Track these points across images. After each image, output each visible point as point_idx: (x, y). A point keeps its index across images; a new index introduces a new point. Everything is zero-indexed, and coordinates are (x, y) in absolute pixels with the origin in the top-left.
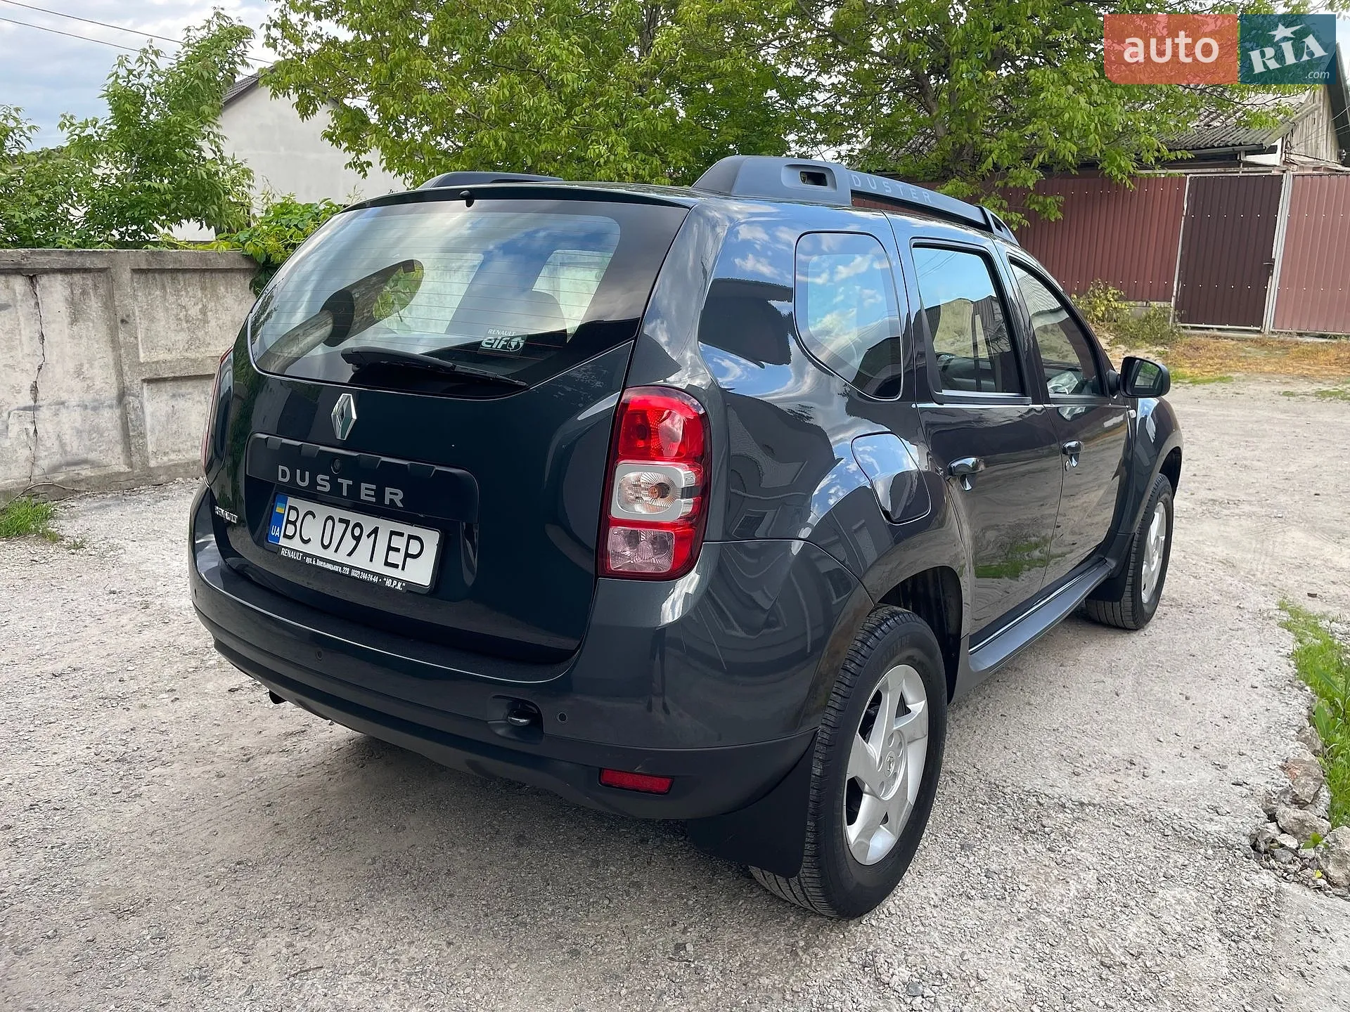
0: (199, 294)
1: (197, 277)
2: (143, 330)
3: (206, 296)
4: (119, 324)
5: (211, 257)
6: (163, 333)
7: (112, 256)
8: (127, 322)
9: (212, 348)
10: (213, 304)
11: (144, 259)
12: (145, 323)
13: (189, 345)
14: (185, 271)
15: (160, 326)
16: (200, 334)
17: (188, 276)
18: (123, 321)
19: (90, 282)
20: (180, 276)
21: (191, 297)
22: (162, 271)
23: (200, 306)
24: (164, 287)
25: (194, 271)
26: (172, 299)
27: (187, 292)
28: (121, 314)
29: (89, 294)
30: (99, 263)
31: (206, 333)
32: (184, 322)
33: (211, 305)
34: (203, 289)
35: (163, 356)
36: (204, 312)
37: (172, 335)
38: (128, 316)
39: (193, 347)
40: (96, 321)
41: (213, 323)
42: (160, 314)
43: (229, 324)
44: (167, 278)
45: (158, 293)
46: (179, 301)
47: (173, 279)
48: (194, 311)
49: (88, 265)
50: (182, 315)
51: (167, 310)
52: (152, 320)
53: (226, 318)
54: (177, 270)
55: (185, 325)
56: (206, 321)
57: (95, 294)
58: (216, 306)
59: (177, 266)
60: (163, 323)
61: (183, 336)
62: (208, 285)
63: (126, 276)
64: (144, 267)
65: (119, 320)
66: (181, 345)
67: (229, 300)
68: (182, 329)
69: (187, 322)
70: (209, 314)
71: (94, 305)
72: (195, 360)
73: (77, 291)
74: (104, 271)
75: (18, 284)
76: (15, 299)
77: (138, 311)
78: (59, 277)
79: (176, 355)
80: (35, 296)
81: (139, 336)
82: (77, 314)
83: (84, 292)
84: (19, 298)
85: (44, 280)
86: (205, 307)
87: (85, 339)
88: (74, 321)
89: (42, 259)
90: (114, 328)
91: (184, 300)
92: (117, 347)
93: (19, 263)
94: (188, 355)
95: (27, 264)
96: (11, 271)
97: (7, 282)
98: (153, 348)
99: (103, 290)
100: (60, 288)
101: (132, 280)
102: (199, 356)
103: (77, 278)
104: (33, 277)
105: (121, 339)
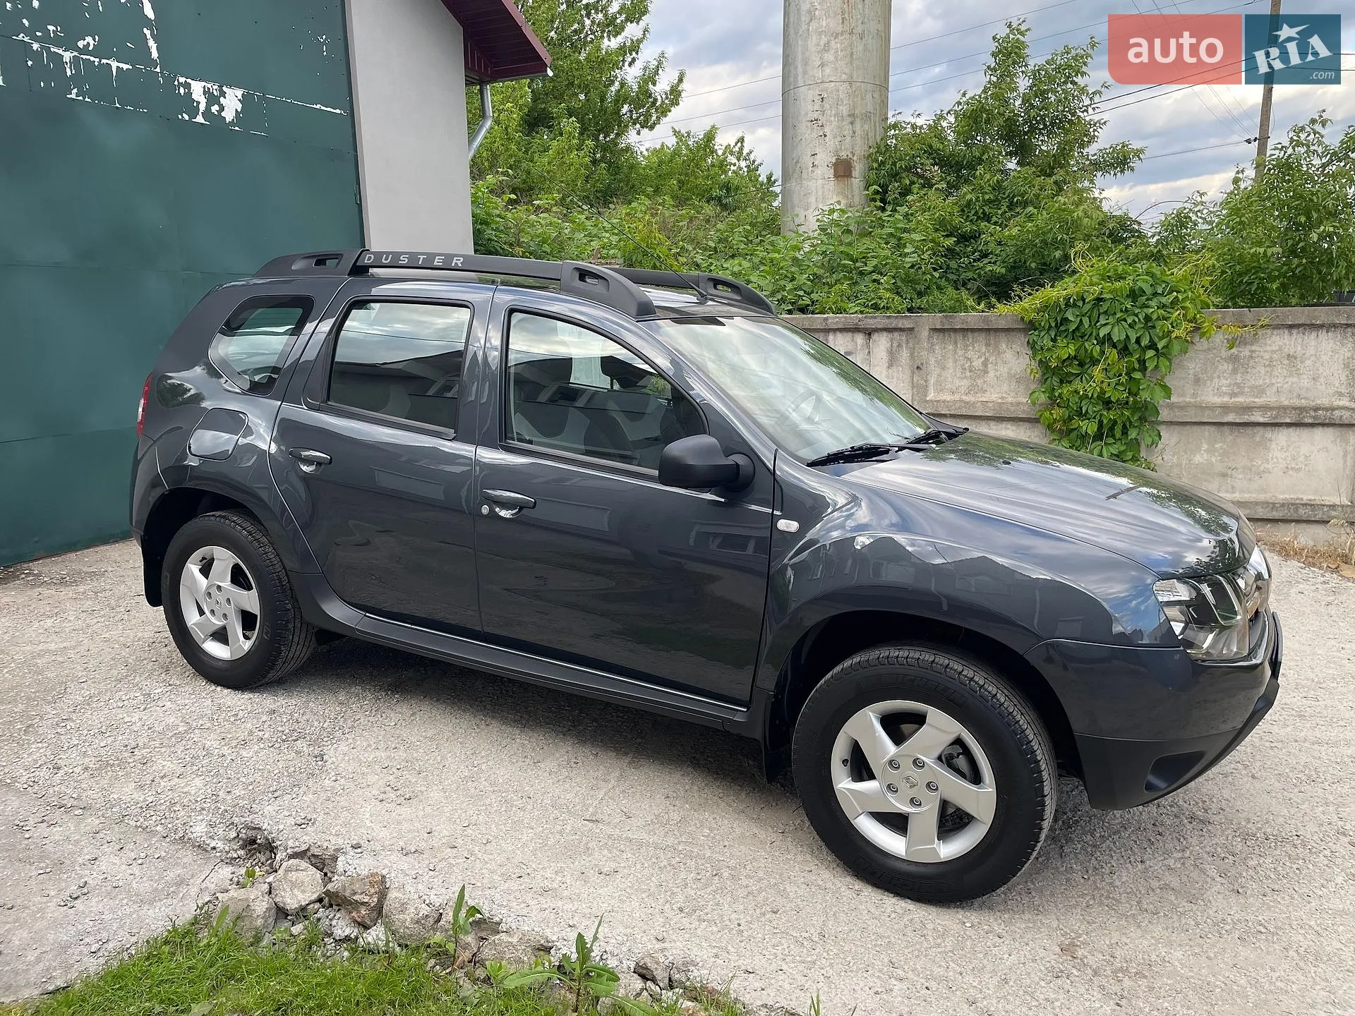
0: (984, 349)
1: (981, 337)
2: (936, 376)
3: (989, 351)
4: (915, 370)
5: (992, 319)
6: (950, 379)
7: (916, 318)
8: (921, 369)
9: (987, 394)
10: (994, 358)
11: (940, 320)
12: (938, 371)
14: (973, 330)
15: (948, 374)
16: (979, 382)
17: (976, 334)
18: (918, 368)
19: (904, 338)
20: (970, 335)
21: (976, 351)
22: (955, 330)
23: (983, 359)
24: (956, 343)
25: (980, 330)
26: (960, 352)
27: (974, 347)
28: (918, 362)
29: (902, 346)
30: (907, 324)
31: (984, 382)
32: (967, 371)
33: (992, 359)
34: (987, 345)
35: (947, 397)
36: (985, 364)
37: (958, 382)
38: (922, 364)
39: (972, 392)
40: (905, 364)
41: (991, 374)
42: (950, 364)
43: (1005, 375)
44: (959, 337)
45: (951, 347)
46: (966, 354)
47: (964, 336)
48: (977, 363)
49: (900, 326)
50: (967, 366)
51: (955, 361)
52: (943, 368)
53: (1003, 370)
54: (967, 330)
55: (968, 374)
56: (986, 372)
57: (907, 347)
58: (996, 360)
59: (964, 326)
60: (951, 371)
61: (966, 383)
62: (992, 342)
63: (925, 334)
64: (938, 327)
65: (915, 367)
66: (963, 390)
67: (1008, 355)
68: (966, 377)
69: (970, 371)
70: (990, 366)
71: (905, 354)
72: (968, 403)
73: (895, 345)
74: (911, 329)
75: (860, 339)
76: (856, 349)
77: (932, 361)
78: (885, 334)
79: (957, 397)
80: (868, 347)
81: (932, 381)
82: (892, 361)
83: (899, 346)
84: (859, 347)
85: (875, 336)
86: (986, 359)
87: (895, 379)
88: (890, 366)
89: (871, 321)
90: (913, 373)
91: (970, 354)
92: (913, 387)
93: (857, 324)
94: (965, 398)
95: (862, 325)
96: (855, 330)
97: (853, 336)
98: (940, 390)
99: (911, 345)
100: (884, 342)
101: (930, 337)
102: (973, 399)
103: (896, 334)
104: (870, 334)
105: (915, 380)
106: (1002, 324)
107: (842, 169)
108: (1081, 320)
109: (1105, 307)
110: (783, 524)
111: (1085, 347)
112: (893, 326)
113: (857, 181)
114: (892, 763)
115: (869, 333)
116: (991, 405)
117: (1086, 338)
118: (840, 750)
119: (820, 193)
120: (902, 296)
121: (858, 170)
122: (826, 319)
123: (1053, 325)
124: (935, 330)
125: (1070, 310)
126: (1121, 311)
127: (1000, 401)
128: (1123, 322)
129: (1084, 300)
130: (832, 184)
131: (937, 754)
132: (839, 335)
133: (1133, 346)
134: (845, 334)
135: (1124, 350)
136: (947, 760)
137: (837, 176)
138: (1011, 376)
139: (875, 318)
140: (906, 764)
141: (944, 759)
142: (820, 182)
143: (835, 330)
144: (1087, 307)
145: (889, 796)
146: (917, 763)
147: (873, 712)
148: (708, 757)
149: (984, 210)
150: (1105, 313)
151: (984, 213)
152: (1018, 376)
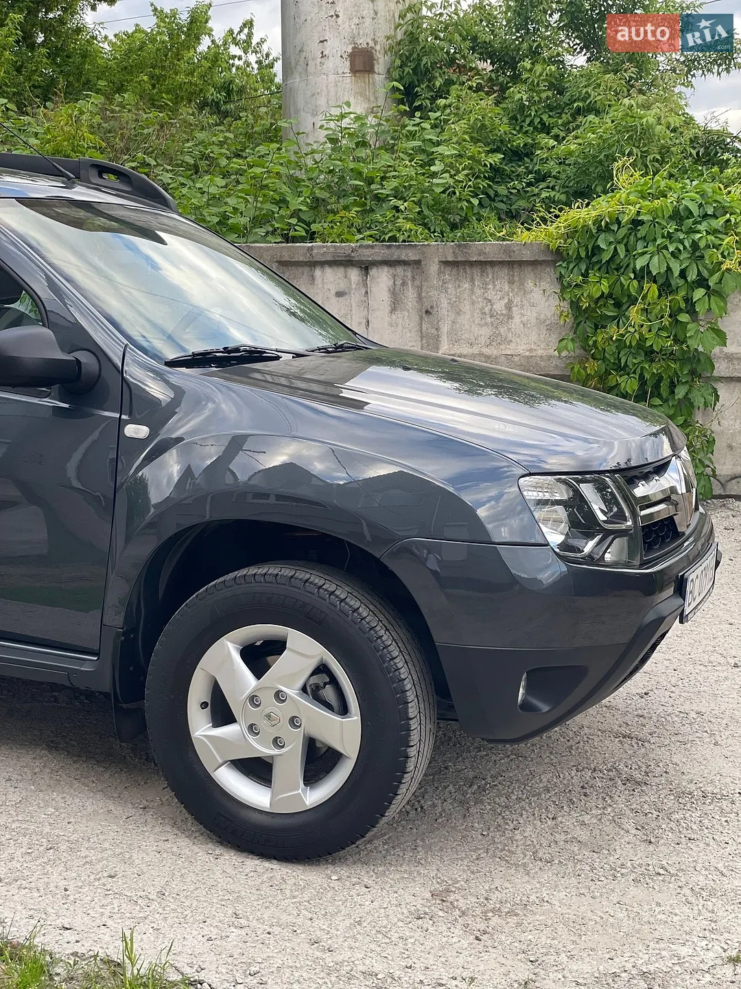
0: (506, 287)
1: (504, 272)
2: (450, 322)
3: (513, 290)
4: (424, 315)
5: (515, 249)
6: (467, 327)
7: (425, 250)
8: (430, 313)
9: (512, 346)
10: (519, 299)
11: (451, 251)
12: (452, 316)
13: (493, 340)
14: (492, 264)
15: (464, 319)
16: (503, 330)
17: (496, 269)
18: (427, 312)
19: (409, 274)
20: (489, 270)
21: (498, 290)
22: (472, 264)
23: (506, 301)
24: (472, 280)
25: (501, 263)
26: (478, 292)
27: (494, 286)
28: (427, 305)
29: (407, 285)
30: (412, 255)
31: (509, 329)
32: (488, 316)
33: (517, 300)
34: (511, 282)
35: (465, 350)
36: (509, 307)
37: (475, 329)
38: (432, 307)
39: (494, 343)
40: (410, 310)
41: (517, 319)
42: (466, 307)
43: (533, 321)
44: (476, 271)
45: (467, 285)
46: (486, 295)
47: (482, 272)
48: (499, 306)
49: (403, 257)
50: (487, 310)
51: (473, 303)
52: (459, 313)
53: (531, 315)
54: (486, 263)
55: (489, 320)
56: (510, 317)
57: (413, 285)
58: (522, 301)
59: (482, 258)
60: (468, 317)
61: (486, 332)
62: (516, 278)
63: (434, 268)
64: (450, 259)
65: (424, 311)
66: (483, 340)
67: (536, 295)
68: (486, 324)
69: (491, 316)
70: (514, 309)
71: (410, 294)
73: (399, 282)
74: (418, 262)
75: (354, 274)
76: (350, 288)
77: (444, 303)
78: (386, 269)
79: (475, 350)
80: (365, 285)
81: (445, 328)
82: (396, 304)
83: (404, 284)
84: (354, 286)
85: (373, 272)
86: (510, 301)
87: (400, 328)
88: (393, 310)
89: (367, 252)
90: (421, 318)
91: (491, 294)
92: (422, 337)
93: (349, 256)
94: (486, 351)
95: (356, 256)
96: (346, 262)
97: (346, 272)
98: (456, 341)
99: (417, 283)
100: (385, 279)
101: (440, 272)
102: (495, 352)
103: (400, 270)
104: (367, 269)
105: (424, 329)
106: (527, 255)
107: (361, 62)
108: (615, 248)
109: (642, 231)
110: (132, 430)
111: (621, 283)
112: (395, 257)
113: (379, 78)
114: (253, 700)
115: (366, 267)
116: (517, 359)
117: (622, 270)
118: (198, 692)
119: (332, 93)
120: (429, 229)
121: (382, 63)
122: (311, 249)
123: (583, 254)
124: (446, 263)
125: (602, 236)
126: (663, 237)
127: (527, 353)
128: (664, 251)
129: (619, 222)
130: (348, 79)
131: (300, 683)
132: (329, 271)
133: (676, 281)
134: (336, 269)
135: (666, 288)
136: (312, 691)
137: (354, 71)
138: (540, 322)
139: (372, 247)
140: (267, 699)
141: (309, 690)
142: (332, 77)
143: (323, 264)
144: (623, 232)
145: (251, 739)
146: (280, 697)
147: (232, 642)
148: (71, 740)
149: (541, 119)
150: (644, 238)
151: (542, 122)
152: (548, 323)
